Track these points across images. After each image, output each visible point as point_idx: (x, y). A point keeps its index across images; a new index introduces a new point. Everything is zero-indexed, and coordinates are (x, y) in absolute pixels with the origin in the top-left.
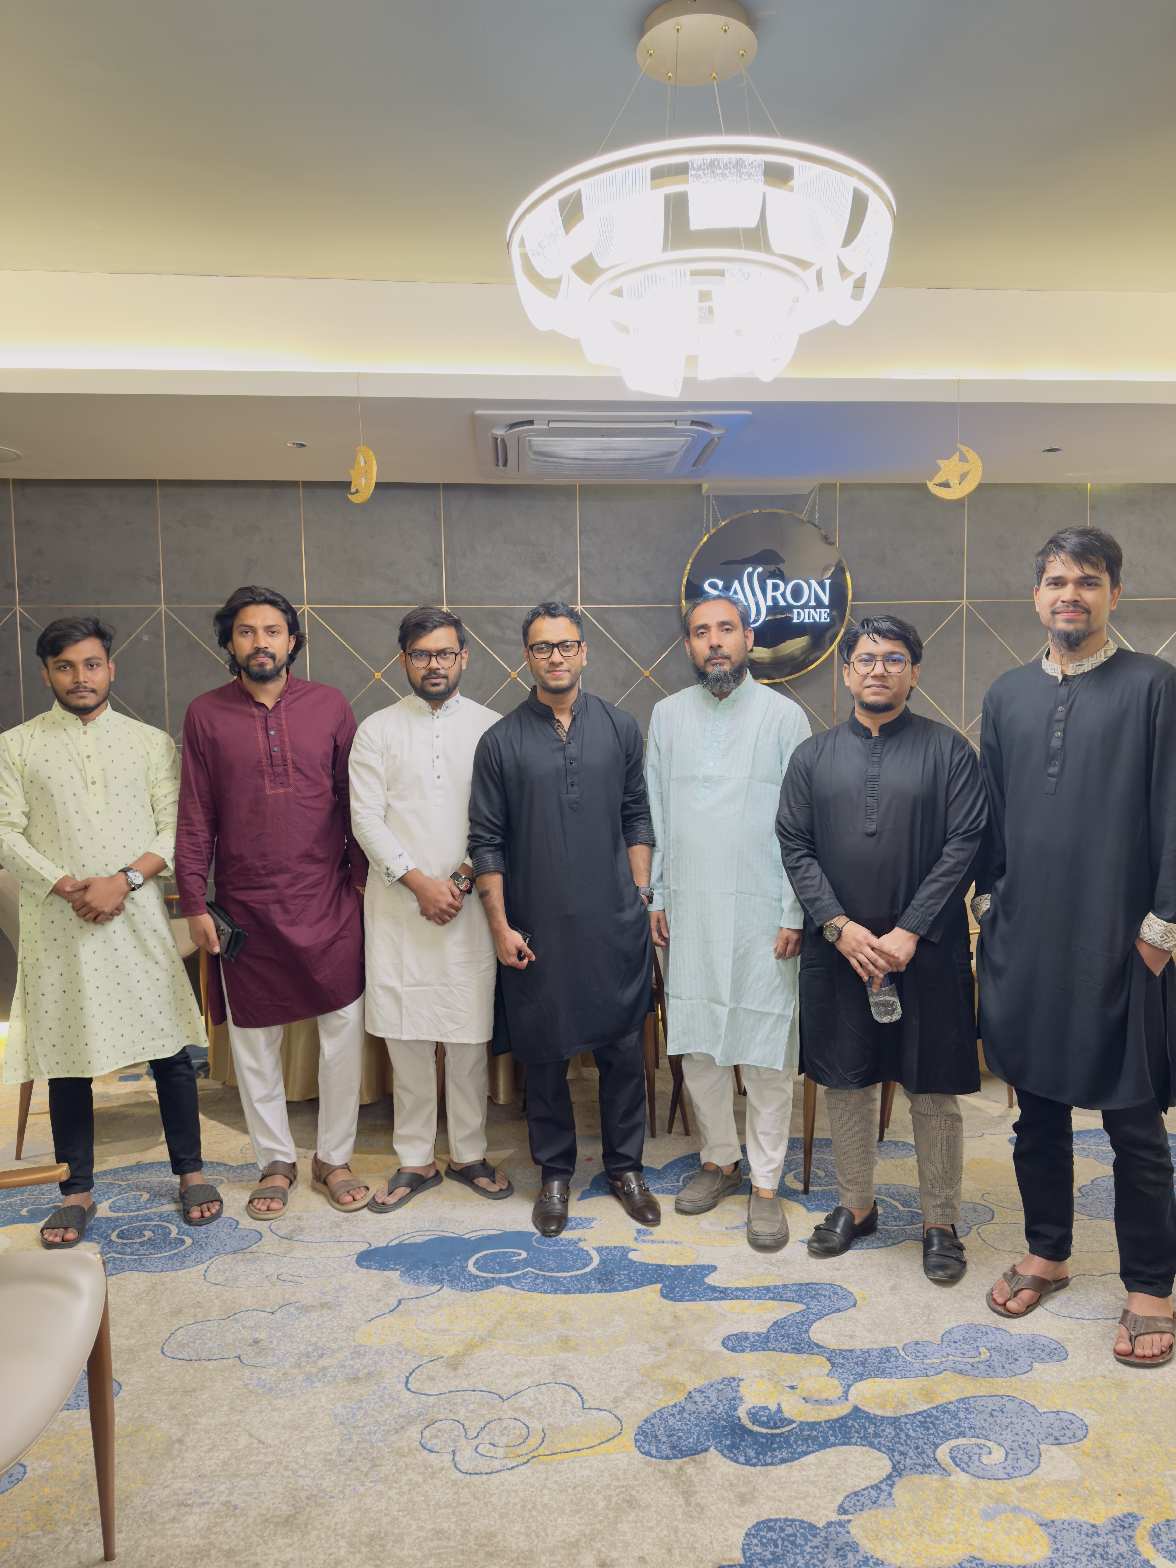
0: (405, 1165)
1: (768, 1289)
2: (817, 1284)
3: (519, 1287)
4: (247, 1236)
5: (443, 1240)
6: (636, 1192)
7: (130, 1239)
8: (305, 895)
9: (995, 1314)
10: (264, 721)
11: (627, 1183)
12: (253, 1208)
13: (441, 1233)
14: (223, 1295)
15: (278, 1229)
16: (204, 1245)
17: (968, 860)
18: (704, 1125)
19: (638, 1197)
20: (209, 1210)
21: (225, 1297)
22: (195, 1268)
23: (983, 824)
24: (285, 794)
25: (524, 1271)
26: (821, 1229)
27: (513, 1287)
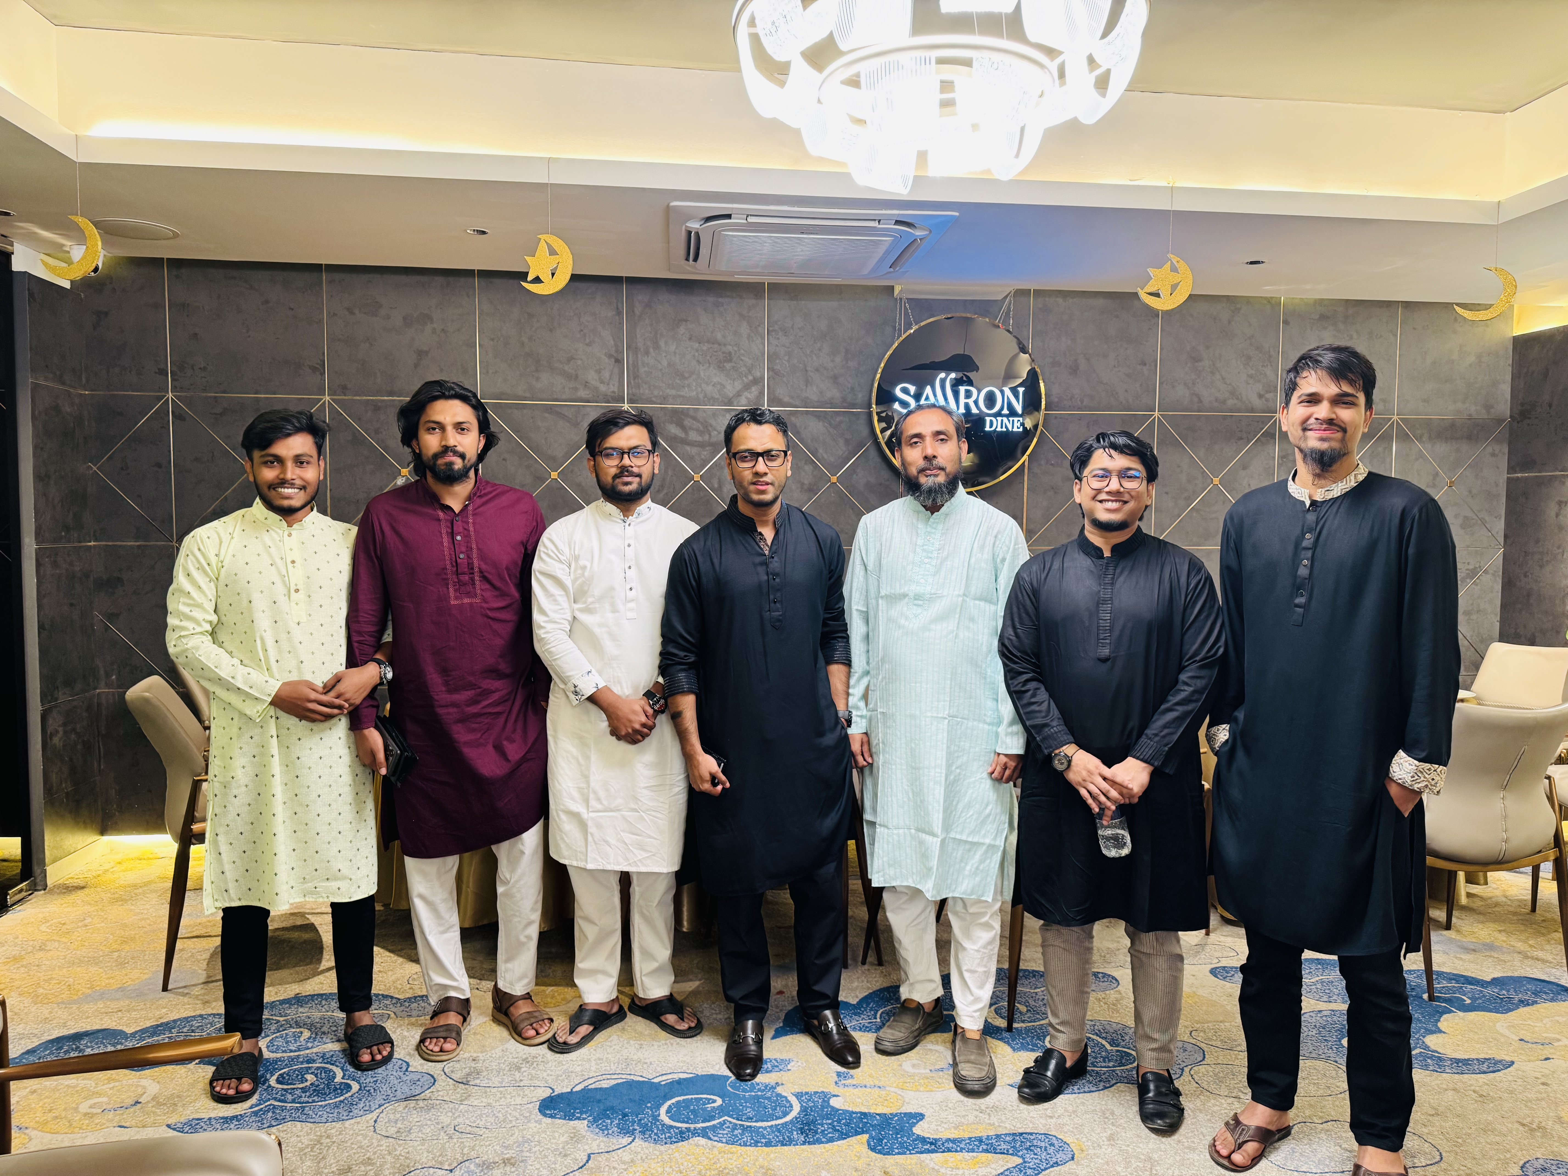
0: (587, 1001)
1: (980, 1140)
2: (1031, 1134)
3: (716, 1138)
4: (419, 1080)
5: (630, 1084)
6: (835, 1032)
7: (291, 1084)
8: (490, 713)
9: (1219, 1168)
10: (450, 525)
11: (823, 1021)
12: (424, 1048)
13: (628, 1077)
14: (396, 1150)
15: (452, 1072)
16: (372, 1091)
17: (1205, 688)
18: (905, 960)
19: (836, 1037)
20: (380, 1053)
21: (398, 1153)
22: (363, 1117)
23: (1221, 651)
24: (471, 604)
25: (721, 1120)
26: (1031, 1072)
27: (710, 1139)
